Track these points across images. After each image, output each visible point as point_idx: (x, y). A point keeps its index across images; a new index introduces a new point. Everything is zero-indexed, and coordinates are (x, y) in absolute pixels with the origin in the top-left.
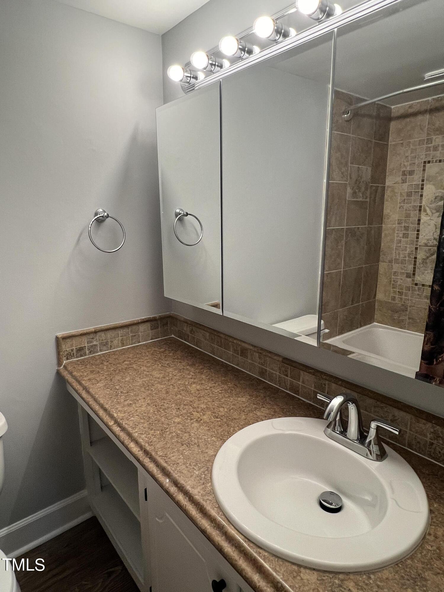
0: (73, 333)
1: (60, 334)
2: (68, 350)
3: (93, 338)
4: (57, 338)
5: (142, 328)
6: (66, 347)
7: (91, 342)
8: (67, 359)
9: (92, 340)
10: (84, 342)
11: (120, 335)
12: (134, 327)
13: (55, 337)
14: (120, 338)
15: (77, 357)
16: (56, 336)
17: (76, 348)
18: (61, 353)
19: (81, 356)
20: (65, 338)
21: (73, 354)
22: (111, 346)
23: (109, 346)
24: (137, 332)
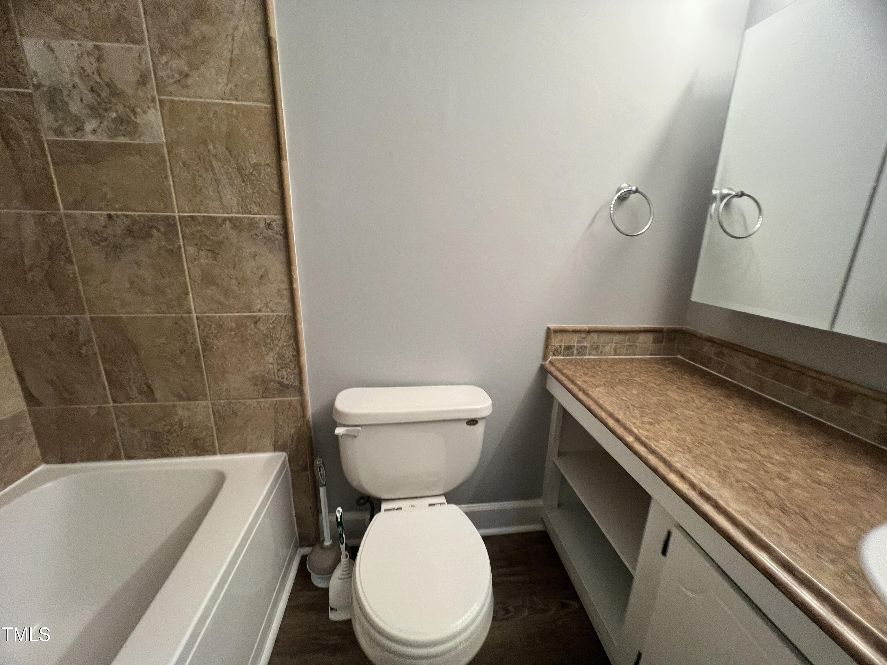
0: (567, 328)
1: (553, 326)
2: (556, 345)
3: (584, 338)
4: (548, 329)
5: (642, 338)
6: (556, 342)
7: (581, 342)
8: (554, 355)
9: (583, 340)
10: (574, 341)
11: (614, 341)
12: (634, 335)
13: (545, 328)
14: (614, 345)
15: (564, 355)
16: (548, 327)
17: (565, 345)
18: (550, 347)
19: (568, 355)
20: (557, 331)
21: (561, 350)
22: (602, 352)
23: (600, 352)
24: (635, 342)
